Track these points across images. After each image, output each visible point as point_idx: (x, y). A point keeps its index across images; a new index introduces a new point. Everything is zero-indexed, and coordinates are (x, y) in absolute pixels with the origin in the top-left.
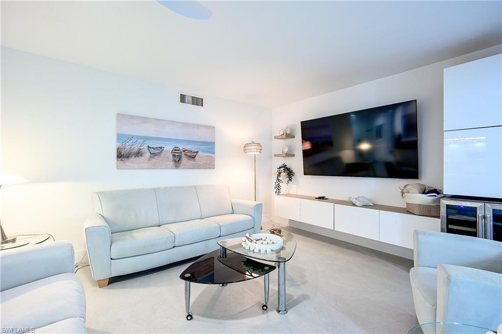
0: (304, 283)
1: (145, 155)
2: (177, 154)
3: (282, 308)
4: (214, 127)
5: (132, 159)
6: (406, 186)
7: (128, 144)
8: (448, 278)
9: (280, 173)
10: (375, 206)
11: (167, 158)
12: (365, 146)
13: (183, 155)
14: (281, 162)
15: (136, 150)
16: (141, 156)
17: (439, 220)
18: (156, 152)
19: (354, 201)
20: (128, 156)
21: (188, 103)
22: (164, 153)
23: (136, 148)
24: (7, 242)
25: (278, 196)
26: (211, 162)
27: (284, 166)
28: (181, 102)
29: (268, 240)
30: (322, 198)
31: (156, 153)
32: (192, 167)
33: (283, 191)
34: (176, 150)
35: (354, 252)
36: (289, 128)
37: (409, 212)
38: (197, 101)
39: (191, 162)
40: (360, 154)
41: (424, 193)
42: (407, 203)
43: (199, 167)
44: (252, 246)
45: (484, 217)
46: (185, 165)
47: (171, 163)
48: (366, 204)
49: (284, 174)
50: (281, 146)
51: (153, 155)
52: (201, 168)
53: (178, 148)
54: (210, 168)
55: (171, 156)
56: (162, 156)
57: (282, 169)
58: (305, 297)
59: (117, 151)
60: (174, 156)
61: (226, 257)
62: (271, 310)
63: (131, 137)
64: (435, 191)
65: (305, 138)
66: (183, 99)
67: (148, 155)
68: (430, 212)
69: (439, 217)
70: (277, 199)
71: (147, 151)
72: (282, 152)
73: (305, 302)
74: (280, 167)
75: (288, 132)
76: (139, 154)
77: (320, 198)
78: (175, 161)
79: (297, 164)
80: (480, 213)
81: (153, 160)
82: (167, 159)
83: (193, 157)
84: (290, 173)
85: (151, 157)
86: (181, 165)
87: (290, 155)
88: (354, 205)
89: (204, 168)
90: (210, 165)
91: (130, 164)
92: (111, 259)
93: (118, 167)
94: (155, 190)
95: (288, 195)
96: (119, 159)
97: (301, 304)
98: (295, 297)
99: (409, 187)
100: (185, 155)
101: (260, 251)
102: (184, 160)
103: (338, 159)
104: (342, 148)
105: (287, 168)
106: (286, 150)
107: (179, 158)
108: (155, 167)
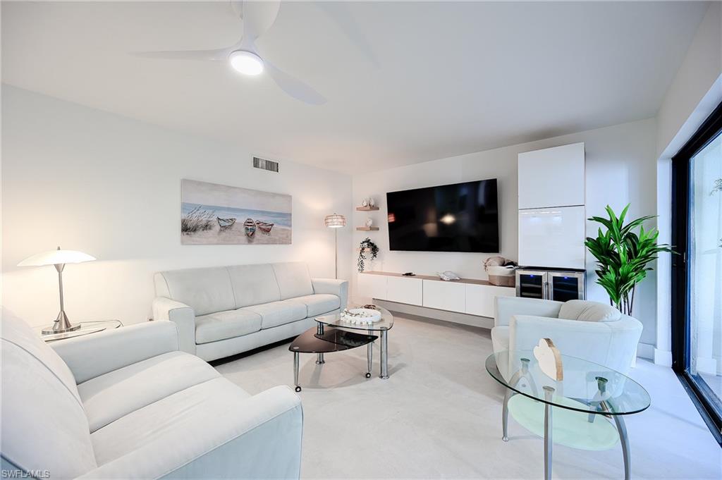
0: (399, 355)
1: (214, 229)
2: (250, 227)
3: (384, 374)
4: (291, 196)
5: (200, 233)
6: (488, 260)
7: (195, 215)
8: (516, 323)
9: (363, 249)
10: (461, 280)
11: (239, 231)
12: (448, 219)
13: (257, 228)
14: (364, 236)
15: (204, 223)
16: (210, 229)
17: (515, 289)
18: (227, 224)
19: (442, 276)
20: (195, 230)
21: (262, 168)
22: (235, 225)
23: (204, 219)
24: (72, 330)
25: (362, 274)
26: (287, 237)
27: (368, 241)
28: (255, 166)
29: (366, 314)
30: (409, 275)
31: (227, 226)
32: (266, 242)
33: (366, 268)
34: (249, 222)
35: (442, 327)
36: (374, 199)
37: (491, 284)
38: (272, 166)
39: (266, 236)
40: (442, 226)
41: (503, 265)
42: (489, 276)
43: (274, 242)
44: (353, 319)
45: (547, 284)
46: (258, 240)
47: (244, 238)
48: (453, 278)
49: (368, 250)
50: (365, 218)
51: (224, 228)
52: (276, 244)
53: (251, 219)
54: (286, 243)
55: (243, 230)
56: (233, 229)
57: (366, 244)
58: (403, 365)
59: (182, 223)
60: (247, 229)
61: (323, 334)
62: (375, 377)
63: (198, 208)
64: (512, 263)
65: (391, 210)
66: (256, 163)
67: (217, 228)
68: (508, 282)
69: (514, 287)
70: (361, 277)
71: (216, 224)
72: (364, 224)
73: (404, 369)
74: (363, 242)
75: (372, 204)
76: (207, 227)
77: (407, 275)
78: (248, 235)
79: (382, 238)
80: (544, 281)
81: (224, 234)
82: (239, 233)
83: (268, 231)
84: (374, 249)
85: (221, 230)
86: (255, 239)
87: (374, 228)
88: (442, 279)
89: (280, 244)
90: (286, 240)
91: (198, 239)
92: (196, 344)
93: (183, 243)
94: (228, 268)
95: (372, 273)
96: (185, 233)
97: (400, 371)
98: (394, 366)
99: (490, 261)
100: (260, 228)
101: (361, 323)
102: (258, 234)
103: (423, 232)
104: (425, 221)
105: (372, 244)
106: (370, 223)
107: (252, 232)
108: (225, 242)
